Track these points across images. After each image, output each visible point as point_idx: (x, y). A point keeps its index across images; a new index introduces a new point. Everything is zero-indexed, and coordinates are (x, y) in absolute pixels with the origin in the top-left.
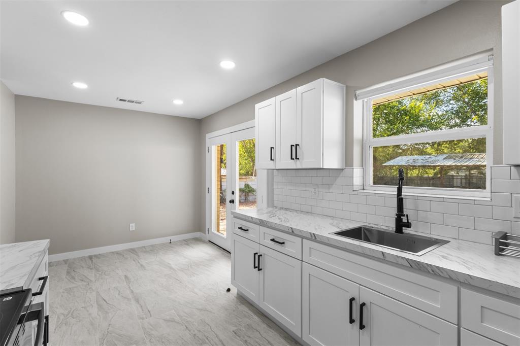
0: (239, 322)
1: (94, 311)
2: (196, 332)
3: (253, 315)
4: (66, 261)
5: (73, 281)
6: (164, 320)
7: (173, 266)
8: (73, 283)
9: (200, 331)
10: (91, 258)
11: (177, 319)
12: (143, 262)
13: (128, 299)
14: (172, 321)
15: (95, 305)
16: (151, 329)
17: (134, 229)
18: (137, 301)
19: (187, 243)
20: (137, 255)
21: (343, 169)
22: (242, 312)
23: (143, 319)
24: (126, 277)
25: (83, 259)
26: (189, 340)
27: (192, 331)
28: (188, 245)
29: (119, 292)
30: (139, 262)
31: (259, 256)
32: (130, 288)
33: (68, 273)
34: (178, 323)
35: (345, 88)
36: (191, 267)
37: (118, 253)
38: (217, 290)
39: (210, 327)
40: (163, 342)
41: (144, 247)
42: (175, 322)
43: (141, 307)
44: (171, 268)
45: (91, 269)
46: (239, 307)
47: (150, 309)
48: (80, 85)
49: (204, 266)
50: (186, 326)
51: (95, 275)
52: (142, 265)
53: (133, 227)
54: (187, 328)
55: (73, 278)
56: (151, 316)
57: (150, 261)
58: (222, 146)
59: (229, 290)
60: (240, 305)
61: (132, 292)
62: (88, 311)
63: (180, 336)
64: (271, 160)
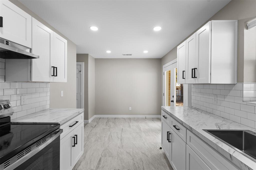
0: (158, 167)
1: (107, 139)
2: (136, 163)
3: (167, 166)
4: (108, 118)
5: (106, 126)
6: (126, 152)
7: (142, 129)
8: (106, 127)
9: (137, 163)
10: (115, 118)
11: (131, 153)
12: (131, 124)
13: (119, 138)
14: (129, 154)
15: (108, 137)
16: (120, 153)
17: (131, 110)
18: (121, 140)
19: (153, 119)
20: (130, 121)
21: (235, 84)
22: (162, 162)
23: (119, 148)
24: (122, 129)
25: (112, 118)
26: (131, 165)
27: (134, 162)
28: (153, 120)
29: (117, 134)
30: (129, 124)
31: (169, 134)
32: (121, 134)
33: (106, 122)
34: (131, 155)
35: (236, 23)
36: (149, 132)
37: (124, 119)
38: (155, 146)
39: (143, 163)
40: (121, 161)
41: (135, 118)
42: (130, 154)
43: (121, 143)
44: (140, 130)
45: (113, 123)
46: (162, 159)
47: (123, 145)
48: (109, 52)
49: (155, 133)
50: (133, 158)
51: (113, 126)
52: (130, 126)
53: (130, 108)
54: (133, 159)
55: (107, 125)
56: (123, 148)
57: (134, 125)
58: (170, 72)
59: (161, 148)
60: (163, 158)
61: (121, 136)
62: (105, 138)
63: (128, 162)
64: (183, 78)
